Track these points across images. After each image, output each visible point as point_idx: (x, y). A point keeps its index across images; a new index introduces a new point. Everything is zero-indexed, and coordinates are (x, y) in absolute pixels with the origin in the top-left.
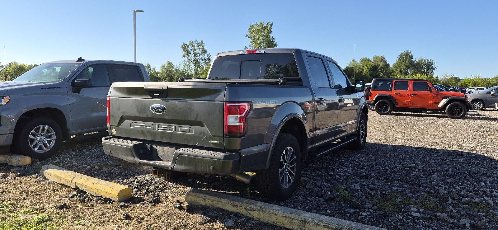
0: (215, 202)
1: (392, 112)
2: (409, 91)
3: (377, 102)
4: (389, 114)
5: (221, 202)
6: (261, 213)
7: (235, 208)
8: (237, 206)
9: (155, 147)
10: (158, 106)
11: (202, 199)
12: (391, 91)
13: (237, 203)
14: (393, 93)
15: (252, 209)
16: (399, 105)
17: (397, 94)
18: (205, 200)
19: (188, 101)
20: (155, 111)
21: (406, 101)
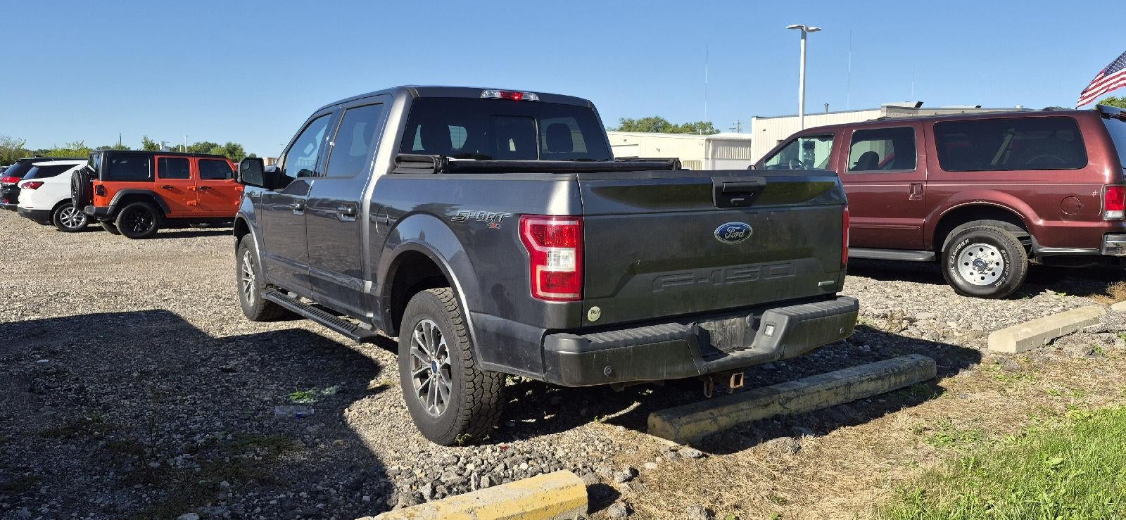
0: (733, 415)
1: (160, 231)
2: (193, 180)
3: (123, 210)
4: (154, 235)
5: (743, 410)
6: (802, 399)
7: (765, 410)
8: (767, 405)
9: (703, 325)
10: (737, 226)
11: (710, 421)
12: (152, 179)
13: (763, 400)
14: (158, 184)
15: (789, 399)
16: (174, 214)
17: (166, 187)
18: (715, 420)
19: (792, 209)
20: (730, 239)
21: (188, 203)
